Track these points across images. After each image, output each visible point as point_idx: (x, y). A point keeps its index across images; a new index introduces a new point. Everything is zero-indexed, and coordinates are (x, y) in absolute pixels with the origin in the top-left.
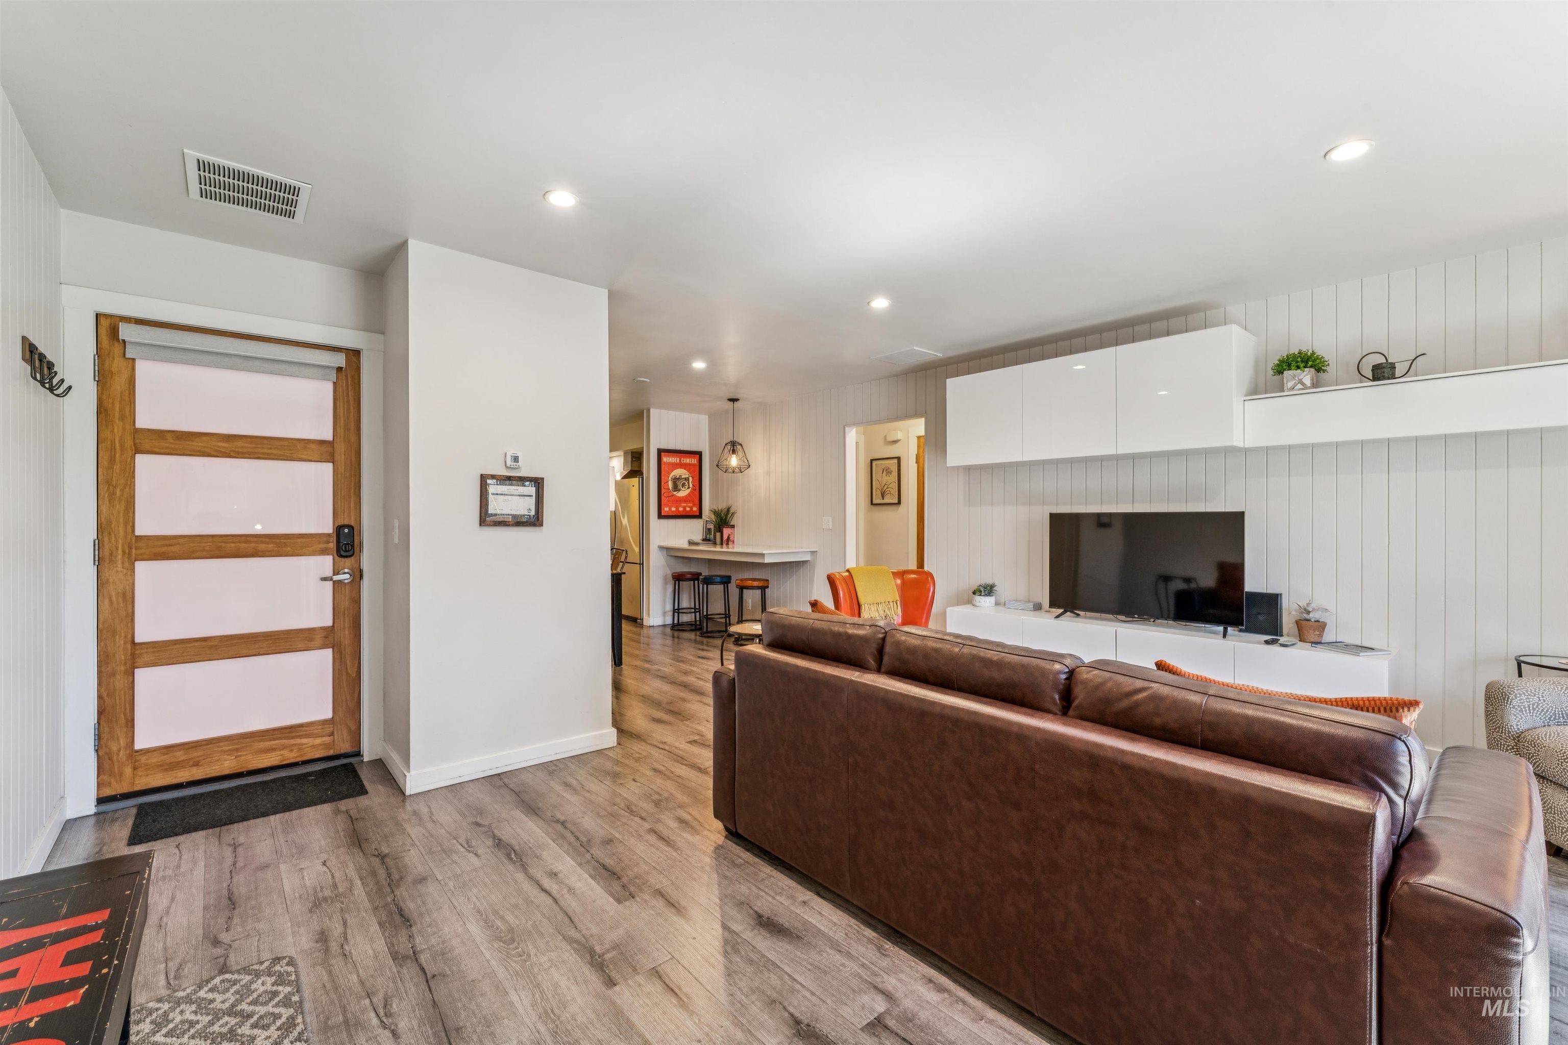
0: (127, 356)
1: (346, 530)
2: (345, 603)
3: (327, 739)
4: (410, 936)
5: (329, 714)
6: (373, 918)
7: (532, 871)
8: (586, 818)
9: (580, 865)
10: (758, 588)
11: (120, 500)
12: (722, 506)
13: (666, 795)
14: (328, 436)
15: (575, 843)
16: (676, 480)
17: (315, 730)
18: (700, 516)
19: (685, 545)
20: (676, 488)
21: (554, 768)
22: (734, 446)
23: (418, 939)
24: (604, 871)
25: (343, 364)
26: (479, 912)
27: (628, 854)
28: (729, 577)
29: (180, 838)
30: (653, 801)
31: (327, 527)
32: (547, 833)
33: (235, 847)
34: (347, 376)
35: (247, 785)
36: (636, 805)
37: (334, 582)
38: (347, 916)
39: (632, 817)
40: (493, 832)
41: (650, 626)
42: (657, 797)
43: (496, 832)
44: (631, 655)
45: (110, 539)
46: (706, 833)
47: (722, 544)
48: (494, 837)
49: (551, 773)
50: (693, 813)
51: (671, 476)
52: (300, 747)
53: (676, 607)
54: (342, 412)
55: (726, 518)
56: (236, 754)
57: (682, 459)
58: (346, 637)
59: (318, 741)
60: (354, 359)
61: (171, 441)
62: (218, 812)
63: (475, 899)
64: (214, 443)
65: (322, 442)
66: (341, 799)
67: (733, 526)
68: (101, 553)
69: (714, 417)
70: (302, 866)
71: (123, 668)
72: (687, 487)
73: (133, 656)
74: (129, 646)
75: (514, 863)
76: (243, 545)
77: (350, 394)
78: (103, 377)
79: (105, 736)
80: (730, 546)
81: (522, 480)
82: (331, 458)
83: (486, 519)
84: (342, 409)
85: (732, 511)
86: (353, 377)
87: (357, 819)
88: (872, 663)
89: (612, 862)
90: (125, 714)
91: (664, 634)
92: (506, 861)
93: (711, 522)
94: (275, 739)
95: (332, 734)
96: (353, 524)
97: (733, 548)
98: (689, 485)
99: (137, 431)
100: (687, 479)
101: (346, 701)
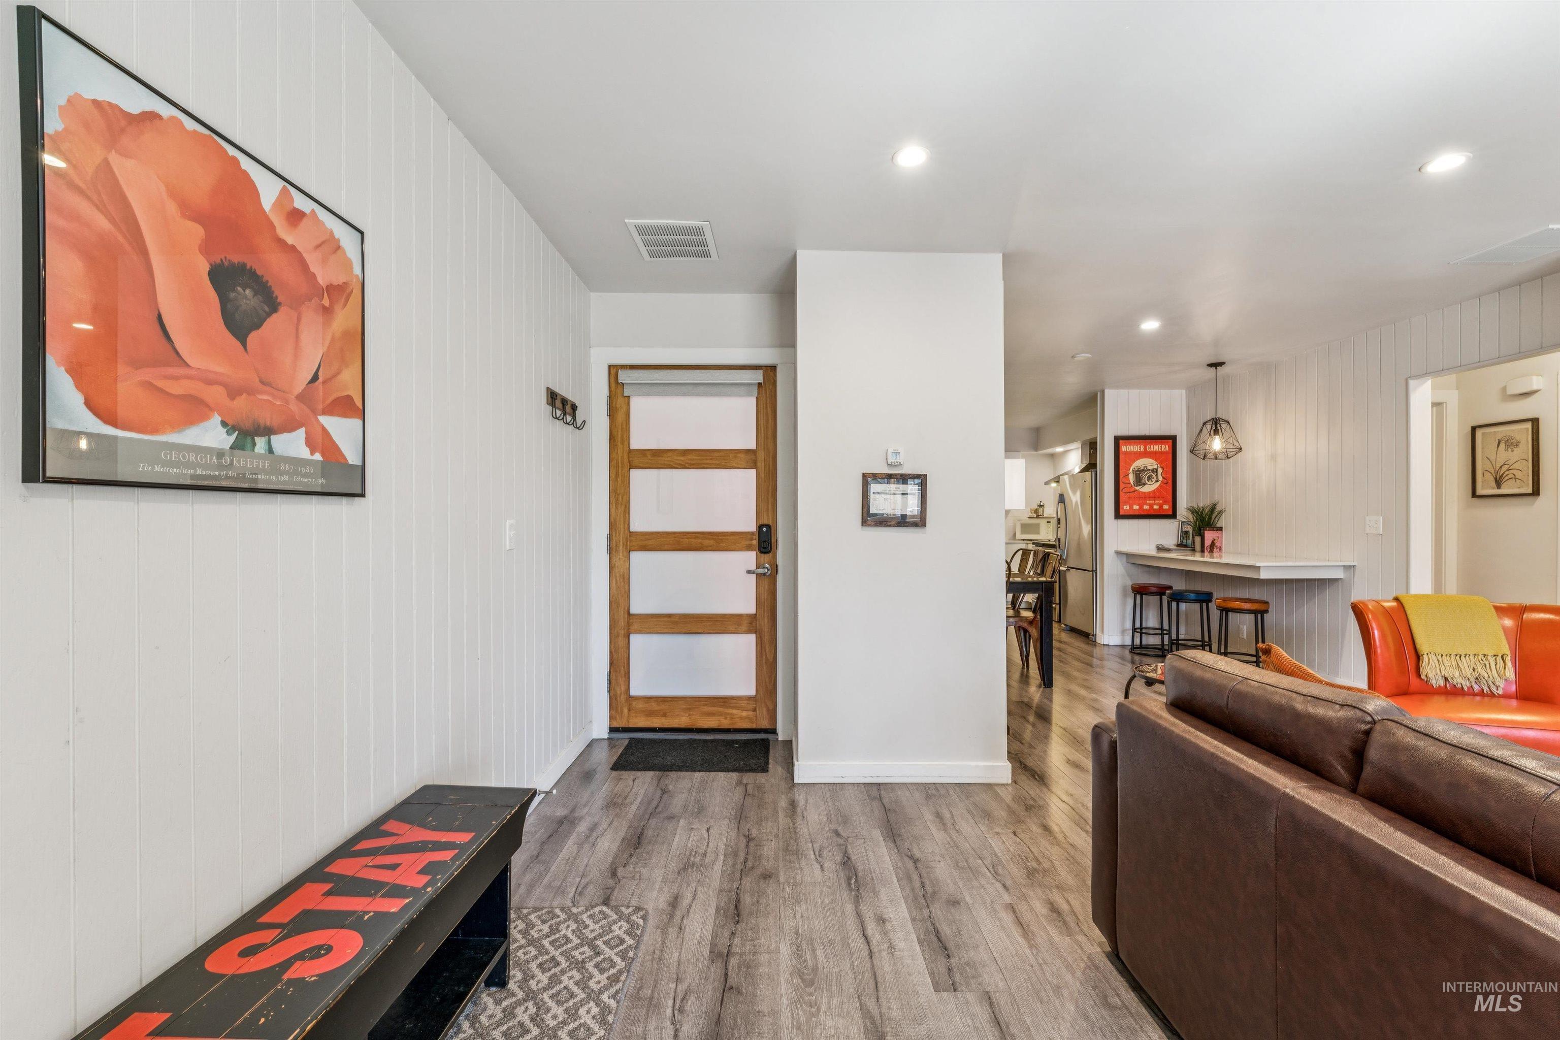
0: (624, 395)
1: (765, 529)
2: (765, 595)
3: (751, 713)
4: (732, 933)
5: (753, 692)
6: (715, 900)
7: (863, 908)
8: (942, 864)
9: (913, 920)
10: (1250, 611)
11: (621, 504)
12: (1204, 502)
13: (1046, 865)
14: (752, 445)
15: (920, 893)
16: (1139, 473)
17: (743, 704)
18: (1173, 515)
19: (1153, 552)
20: (1139, 481)
21: (934, 792)
22: (1216, 425)
23: (737, 940)
24: (935, 939)
25: (761, 381)
26: (797, 933)
27: (971, 928)
28: (1210, 595)
29: (639, 774)
30: (1027, 868)
31: (751, 526)
32: (895, 868)
33: (664, 792)
34: (766, 390)
35: (695, 740)
36: (1004, 867)
37: (757, 574)
38: (699, 888)
39: (994, 881)
40: (846, 847)
41: (1104, 645)
42: (1034, 864)
43: (849, 847)
44: (1067, 676)
45: (616, 534)
46: (1080, 938)
47: (1203, 551)
48: (846, 853)
49: (928, 797)
50: (1073, 902)
51: (1132, 467)
52: (732, 717)
53: (1138, 625)
54: (762, 422)
55: (1210, 518)
56: (689, 713)
57: (1148, 446)
58: (765, 623)
59: (744, 714)
60: (771, 374)
61: (649, 457)
62: (669, 758)
63: (800, 916)
64: (676, 458)
65: (748, 451)
66: (747, 771)
67: (1221, 529)
68: (611, 544)
69: (1192, 389)
70: (693, 827)
71: (623, 632)
72: (1154, 480)
73: (629, 624)
74: (626, 616)
75: (851, 890)
76: (694, 540)
77: (768, 405)
78: (612, 411)
79: (613, 681)
80: (1215, 554)
81: (903, 479)
82: (753, 465)
83: (870, 519)
84: (762, 420)
85: (1218, 509)
86: (770, 391)
87: (749, 795)
88: (1342, 773)
89: (948, 932)
90: (624, 668)
91: (1122, 658)
92: (844, 885)
93: (1188, 523)
94: (714, 706)
95: (754, 710)
96: (770, 523)
97: (1221, 557)
98: (1157, 478)
99: (631, 451)
100: (1155, 471)
101: (766, 682)
